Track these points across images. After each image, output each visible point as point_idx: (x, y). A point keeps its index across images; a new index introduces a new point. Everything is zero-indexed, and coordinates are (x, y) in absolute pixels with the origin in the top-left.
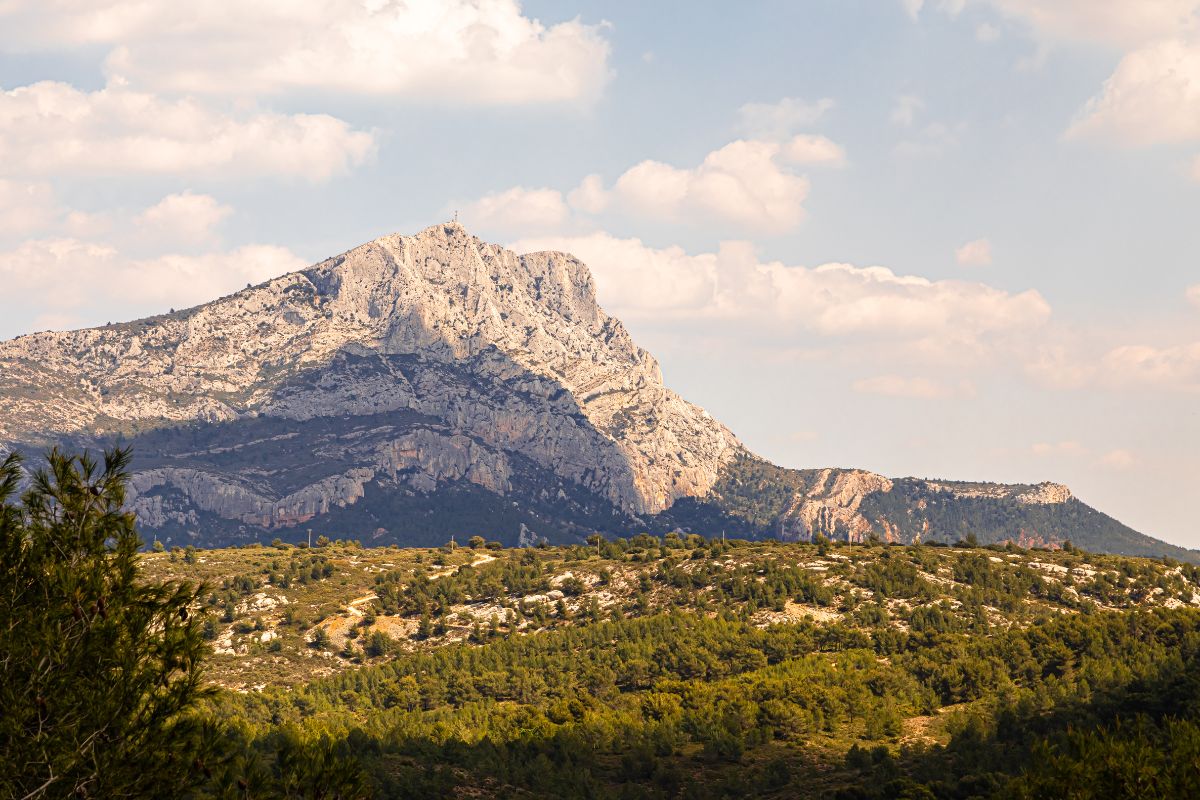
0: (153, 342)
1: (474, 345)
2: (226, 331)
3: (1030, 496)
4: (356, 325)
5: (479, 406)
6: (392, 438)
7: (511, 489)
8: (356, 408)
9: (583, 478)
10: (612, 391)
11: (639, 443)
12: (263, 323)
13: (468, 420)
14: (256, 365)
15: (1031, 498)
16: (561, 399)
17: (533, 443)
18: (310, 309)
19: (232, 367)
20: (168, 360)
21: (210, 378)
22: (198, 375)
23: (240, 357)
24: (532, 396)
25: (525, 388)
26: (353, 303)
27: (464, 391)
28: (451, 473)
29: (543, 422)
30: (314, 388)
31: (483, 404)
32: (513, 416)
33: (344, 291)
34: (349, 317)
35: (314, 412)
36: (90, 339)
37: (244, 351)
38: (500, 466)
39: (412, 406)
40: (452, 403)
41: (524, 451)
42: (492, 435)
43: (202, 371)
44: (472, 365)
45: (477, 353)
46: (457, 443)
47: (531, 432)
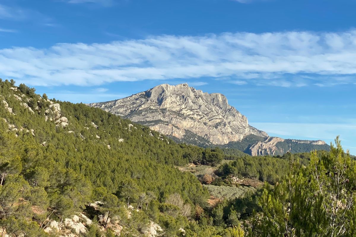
0: (107, 106)
1: (181, 107)
2: (125, 104)
3: (315, 143)
4: (154, 102)
5: (178, 120)
6: (154, 125)
7: (183, 137)
8: (148, 119)
9: (204, 136)
10: (217, 118)
11: (221, 129)
12: (134, 102)
13: (175, 122)
14: (130, 111)
15: (315, 144)
16: (202, 119)
17: (192, 128)
18: (144, 99)
19: (124, 111)
20: (110, 110)
21: (118, 113)
22: (116, 112)
23: (126, 109)
24: (193, 118)
25: (192, 116)
26: (154, 98)
27: (175, 116)
28: (168, 134)
29: (195, 124)
30: (140, 115)
31: (179, 119)
32: (187, 122)
33: (152, 96)
34: (153, 101)
35: (139, 120)
36: (94, 105)
37: (127, 108)
38: (180, 132)
39: (161, 119)
40: (171, 119)
41: (190, 130)
42: (181, 126)
43: (117, 112)
44: (180, 111)
45: (181, 109)
46: (170, 127)
47: (192, 126)
